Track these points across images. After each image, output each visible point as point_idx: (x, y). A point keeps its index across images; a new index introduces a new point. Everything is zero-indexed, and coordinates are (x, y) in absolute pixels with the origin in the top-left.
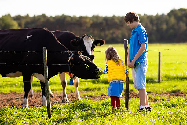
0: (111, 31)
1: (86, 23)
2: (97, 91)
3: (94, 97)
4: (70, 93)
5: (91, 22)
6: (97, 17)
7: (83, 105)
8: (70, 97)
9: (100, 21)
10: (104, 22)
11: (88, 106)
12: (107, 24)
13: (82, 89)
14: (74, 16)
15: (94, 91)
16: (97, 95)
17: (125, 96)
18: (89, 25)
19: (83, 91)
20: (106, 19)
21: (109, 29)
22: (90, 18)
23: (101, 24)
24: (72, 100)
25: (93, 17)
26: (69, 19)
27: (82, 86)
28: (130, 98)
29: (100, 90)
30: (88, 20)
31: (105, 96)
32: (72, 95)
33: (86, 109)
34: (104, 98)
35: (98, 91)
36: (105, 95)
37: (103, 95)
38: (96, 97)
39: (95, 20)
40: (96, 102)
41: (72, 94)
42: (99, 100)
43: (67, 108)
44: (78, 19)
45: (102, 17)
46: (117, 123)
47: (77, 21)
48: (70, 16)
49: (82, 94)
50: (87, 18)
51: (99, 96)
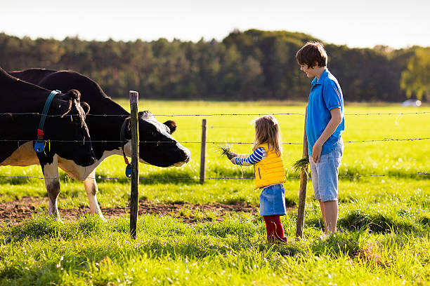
0: (104, 73)
1: (51, 53)
2: (70, 199)
3: (64, 211)
4: (11, 200)
5: (63, 51)
6: (72, 42)
7: (40, 227)
8: (14, 209)
9: (81, 49)
10: (90, 52)
11: (50, 231)
12: (96, 58)
13: (39, 194)
14: (25, 37)
15: (64, 198)
16: (70, 207)
17: (129, 211)
18: (57, 58)
19: (41, 198)
20: (94, 46)
21: (99, 69)
22: (60, 44)
23: (83, 55)
24: (15, 217)
25: (67, 40)
26: (16, 44)
27: (38, 187)
28: (139, 214)
29: (77, 196)
30: (55, 48)
31: (87, 209)
32: (17, 206)
33: (46, 236)
34: (83, 212)
35: (73, 197)
36: (87, 207)
37: (82, 207)
38: (68, 211)
39: (71, 48)
40: (69, 221)
41: (17, 203)
42: (76, 219)
43: (6, 233)
44: (33, 44)
45: (85, 41)
46: (110, 266)
47: (33, 48)
48: (17, 39)
49: (37, 203)
50: (52, 42)
51: (75, 210)
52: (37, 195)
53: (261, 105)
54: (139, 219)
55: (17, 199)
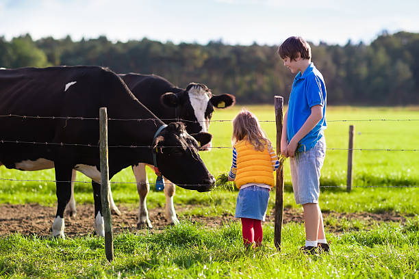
0: (248, 78)
1: (194, 58)
2: (213, 207)
3: (207, 219)
4: (154, 208)
5: (206, 56)
6: (215, 46)
7: (183, 235)
8: (156, 217)
9: (225, 54)
10: (233, 57)
11: (193, 238)
12: (239, 63)
13: (182, 201)
14: (168, 42)
15: (208, 206)
16: (213, 215)
17: (274, 219)
18: (200, 63)
19: (185, 205)
20: (238, 51)
21: (243, 74)
22: (204, 48)
23: (226, 60)
24: (158, 224)
25: (211, 44)
26: (158, 49)
27: (180, 194)
28: (284, 223)
29: (220, 204)
30: (198, 53)
31: (231, 217)
32: (159, 214)
33: (189, 244)
34: (227, 220)
35: (216, 205)
36: (231, 215)
37: (226, 215)
38: (211, 219)
39: (214, 52)
40: (212, 229)
41: (160, 211)
42: (219, 226)
43: (148, 241)
44: (176, 49)
45: (229, 46)
46: (254, 275)
47: (176, 53)
48: (159, 43)
49: (180, 210)
50: (195, 46)
51: (218, 218)
52: (180, 203)
54: (284, 228)
55: (160, 206)
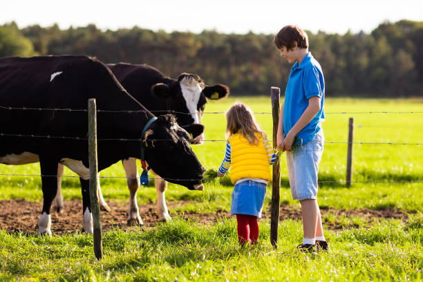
0: (243, 68)
1: (187, 47)
2: (206, 203)
3: (201, 216)
4: (145, 204)
5: (199, 45)
6: (211, 35)
7: (175, 232)
8: (147, 213)
9: (219, 43)
10: (228, 46)
11: (186, 236)
12: (235, 52)
13: (175, 197)
14: (160, 31)
15: (201, 201)
16: (206, 211)
17: (270, 216)
18: (193, 53)
19: (176, 201)
20: (233, 40)
21: (238, 63)
22: (197, 37)
23: (221, 49)
24: (149, 221)
25: (204, 33)
26: (148, 37)
27: (173, 189)
28: (280, 220)
29: (214, 199)
30: (191, 41)
31: (225, 213)
32: (150, 210)
33: (181, 241)
34: (222, 217)
35: (210, 200)
36: (225, 211)
37: (220, 211)
38: (205, 215)
39: (208, 41)
40: (206, 226)
41: (151, 207)
42: (212, 223)
43: (139, 238)
44: (168, 37)
45: (223, 35)
46: (250, 274)
47: (168, 42)
48: (151, 32)
49: (172, 206)
50: (188, 35)
51: (212, 214)
52: (172, 198)
53: (414, 103)
54: (280, 225)
55: (151, 202)
